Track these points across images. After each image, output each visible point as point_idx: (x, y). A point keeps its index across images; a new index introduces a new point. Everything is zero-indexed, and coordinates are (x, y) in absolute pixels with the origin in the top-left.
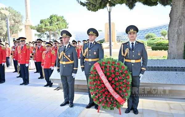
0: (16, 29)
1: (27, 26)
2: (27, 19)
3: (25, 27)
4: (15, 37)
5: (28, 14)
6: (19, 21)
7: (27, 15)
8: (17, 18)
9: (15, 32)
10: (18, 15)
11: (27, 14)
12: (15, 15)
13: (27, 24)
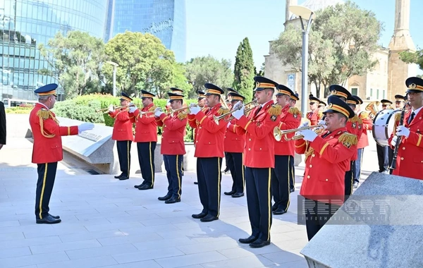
0: (358, 63)
1: (395, 51)
2: (396, 31)
3: (389, 56)
4: (357, 85)
5: (401, 18)
6: (370, 40)
7: (399, 20)
8: (363, 29)
9: (354, 71)
10: (368, 22)
11: (399, 16)
12: (358, 24)
13: (396, 48)
